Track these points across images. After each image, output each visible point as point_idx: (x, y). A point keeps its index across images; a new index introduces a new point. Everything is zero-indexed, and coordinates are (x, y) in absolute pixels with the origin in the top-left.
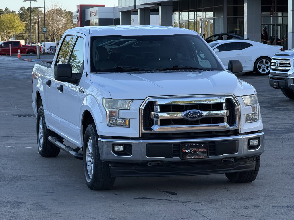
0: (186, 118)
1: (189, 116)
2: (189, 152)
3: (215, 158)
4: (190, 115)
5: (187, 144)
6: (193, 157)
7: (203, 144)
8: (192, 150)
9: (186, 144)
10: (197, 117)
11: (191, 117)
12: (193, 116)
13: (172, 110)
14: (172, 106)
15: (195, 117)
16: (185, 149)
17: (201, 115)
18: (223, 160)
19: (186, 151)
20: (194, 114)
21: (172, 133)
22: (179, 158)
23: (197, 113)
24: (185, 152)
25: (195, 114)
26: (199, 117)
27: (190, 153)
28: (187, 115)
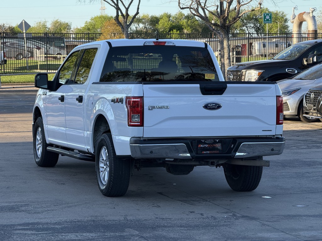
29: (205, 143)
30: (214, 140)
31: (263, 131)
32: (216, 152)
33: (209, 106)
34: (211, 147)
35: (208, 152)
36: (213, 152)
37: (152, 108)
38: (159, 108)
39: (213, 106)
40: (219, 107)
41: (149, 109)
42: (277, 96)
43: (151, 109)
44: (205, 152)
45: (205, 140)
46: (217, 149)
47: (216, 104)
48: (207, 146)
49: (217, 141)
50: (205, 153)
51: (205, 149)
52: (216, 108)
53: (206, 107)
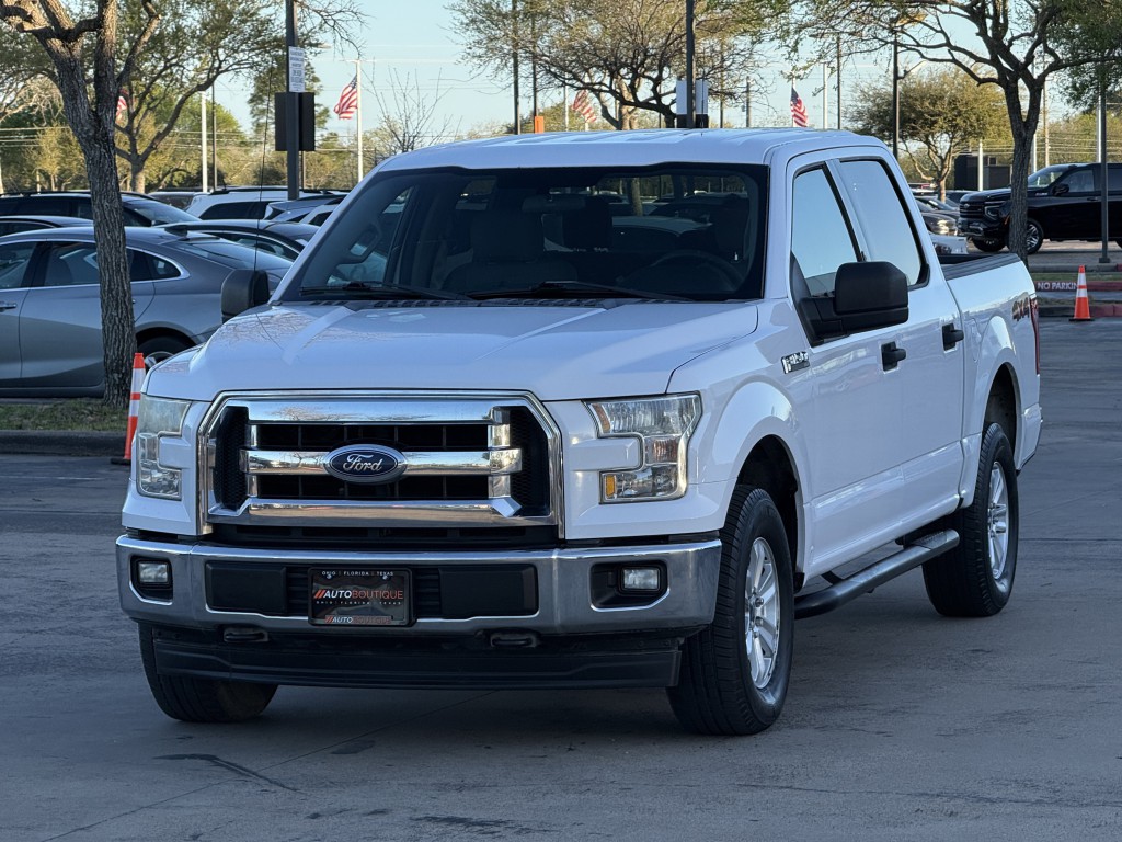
0: (337, 474)
1: (347, 466)
2: (338, 602)
3: (441, 629)
4: (349, 464)
5: (332, 571)
6: (349, 620)
7: (387, 571)
8: (348, 594)
9: (326, 571)
10: (375, 472)
11: (353, 472)
12: (359, 466)
13: (299, 443)
14: (300, 429)
15: (369, 472)
16: (323, 587)
17: (389, 465)
18: (493, 637)
19: (328, 594)
20: (364, 460)
21: (303, 528)
22: (306, 618)
23: (377, 456)
24: (322, 599)
25: (368, 460)
26: (381, 471)
27: (344, 606)
28: (338, 463)
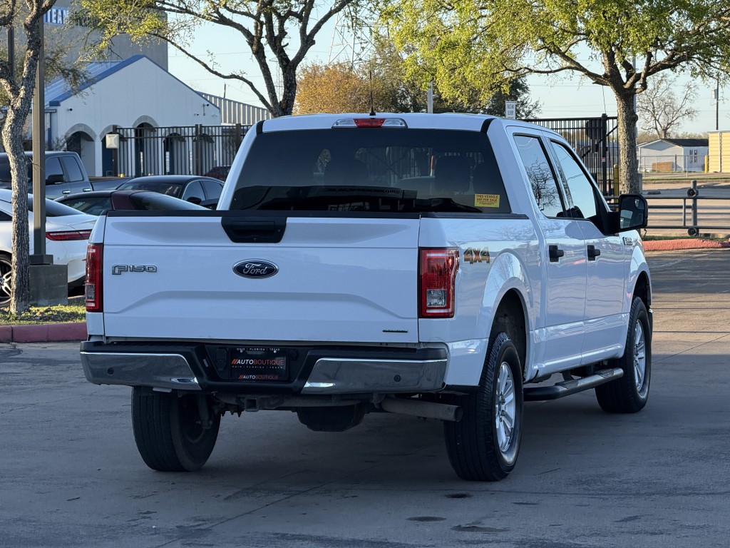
29: (245, 356)
30: (268, 350)
31: (384, 331)
32: (271, 377)
33: (247, 269)
34: (262, 365)
35: (254, 377)
36: (266, 377)
37: (119, 270)
38: (134, 270)
39: (256, 268)
40: (270, 271)
41: (114, 273)
42: (421, 249)
43: (117, 272)
44: (245, 377)
45: (246, 349)
46: (275, 371)
47: (264, 264)
48: (251, 362)
49: (275, 352)
50: (245, 379)
51: (246, 370)
52: (263, 274)
53: (240, 270)
